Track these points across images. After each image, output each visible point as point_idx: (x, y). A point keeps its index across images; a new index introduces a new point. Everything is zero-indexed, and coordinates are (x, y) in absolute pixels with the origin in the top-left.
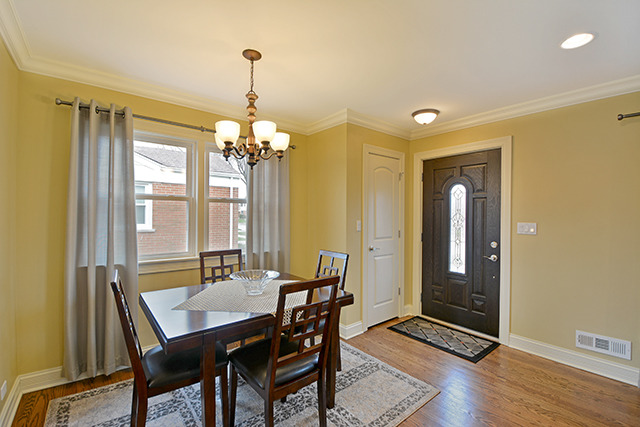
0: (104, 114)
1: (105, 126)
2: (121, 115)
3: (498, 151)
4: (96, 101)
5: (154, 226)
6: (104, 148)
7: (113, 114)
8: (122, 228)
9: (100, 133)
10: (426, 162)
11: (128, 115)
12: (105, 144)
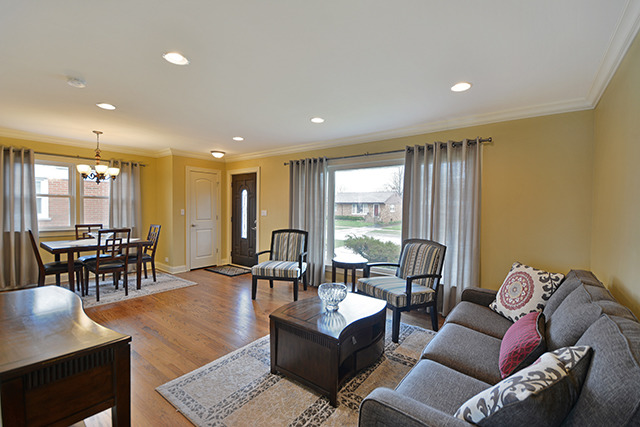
0: (18, 153)
1: (18, 158)
2: (28, 153)
3: (255, 174)
4: (13, 146)
5: (50, 216)
6: (18, 170)
7: (23, 153)
8: (29, 215)
9: (15, 161)
10: (233, 176)
11: (32, 152)
12: (18, 168)
